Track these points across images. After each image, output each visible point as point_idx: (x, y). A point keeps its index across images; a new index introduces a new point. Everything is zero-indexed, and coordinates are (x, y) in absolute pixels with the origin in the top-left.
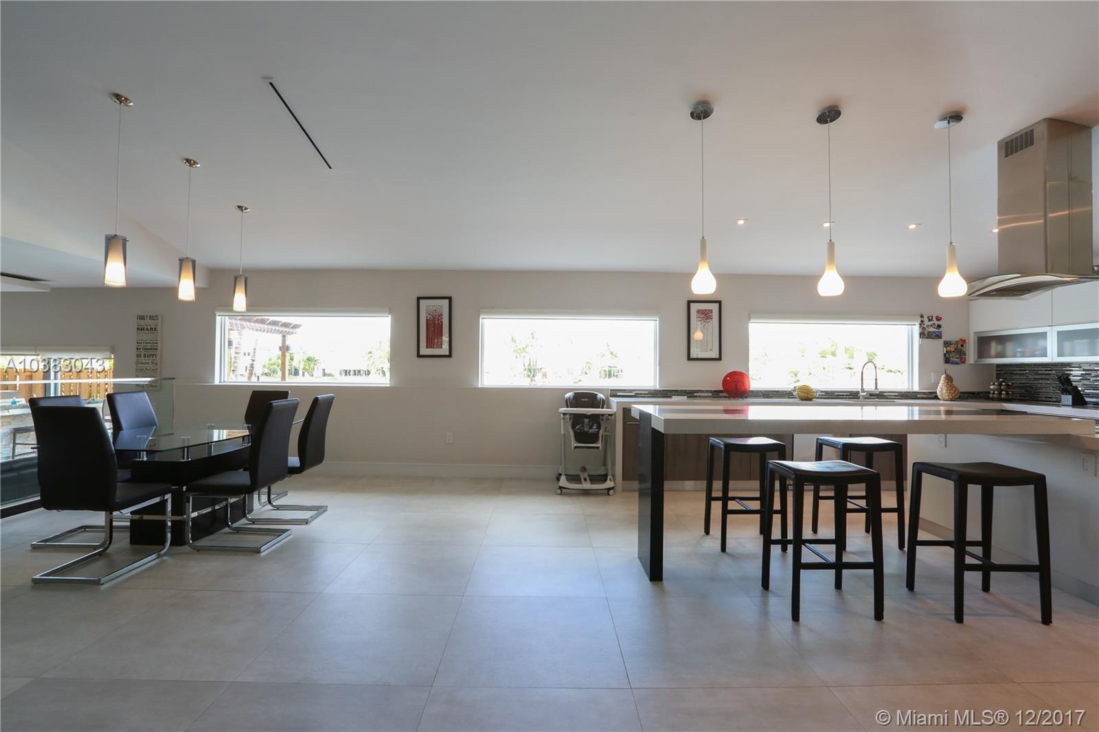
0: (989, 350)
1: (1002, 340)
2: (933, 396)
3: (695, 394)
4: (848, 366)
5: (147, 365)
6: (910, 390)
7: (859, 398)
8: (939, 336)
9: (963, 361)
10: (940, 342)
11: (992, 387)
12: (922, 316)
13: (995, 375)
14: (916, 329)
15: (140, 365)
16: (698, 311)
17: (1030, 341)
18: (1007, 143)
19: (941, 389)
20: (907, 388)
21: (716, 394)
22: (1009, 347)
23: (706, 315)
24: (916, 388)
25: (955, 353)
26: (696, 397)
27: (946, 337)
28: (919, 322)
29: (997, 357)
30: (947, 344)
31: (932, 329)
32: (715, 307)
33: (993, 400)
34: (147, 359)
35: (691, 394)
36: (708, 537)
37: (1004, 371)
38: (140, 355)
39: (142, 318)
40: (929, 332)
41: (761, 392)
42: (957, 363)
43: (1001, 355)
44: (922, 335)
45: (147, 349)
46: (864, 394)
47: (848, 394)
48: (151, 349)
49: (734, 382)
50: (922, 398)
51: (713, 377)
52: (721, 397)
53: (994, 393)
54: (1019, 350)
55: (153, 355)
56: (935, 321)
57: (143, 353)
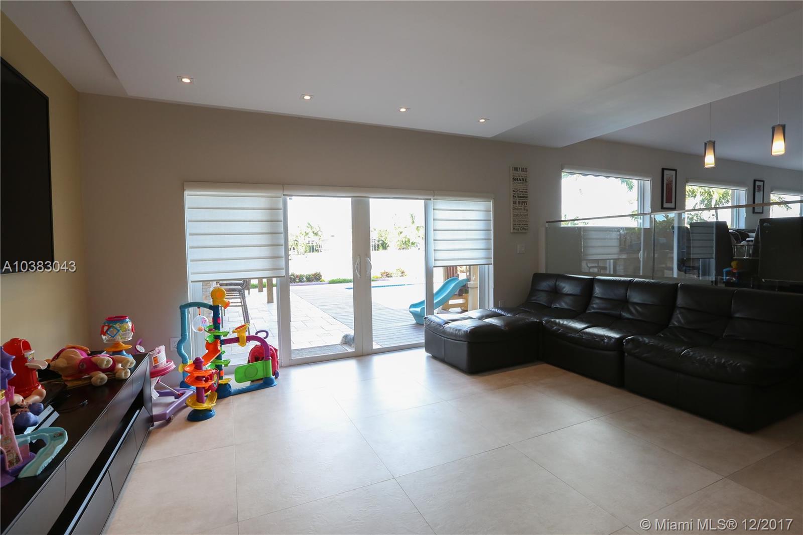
5: (520, 211)
15: (516, 211)
34: (520, 205)
38: (516, 202)
39: (516, 169)
45: (521, 197)
48: (523, 197)
55: (525, 202)
57: (517, 200)
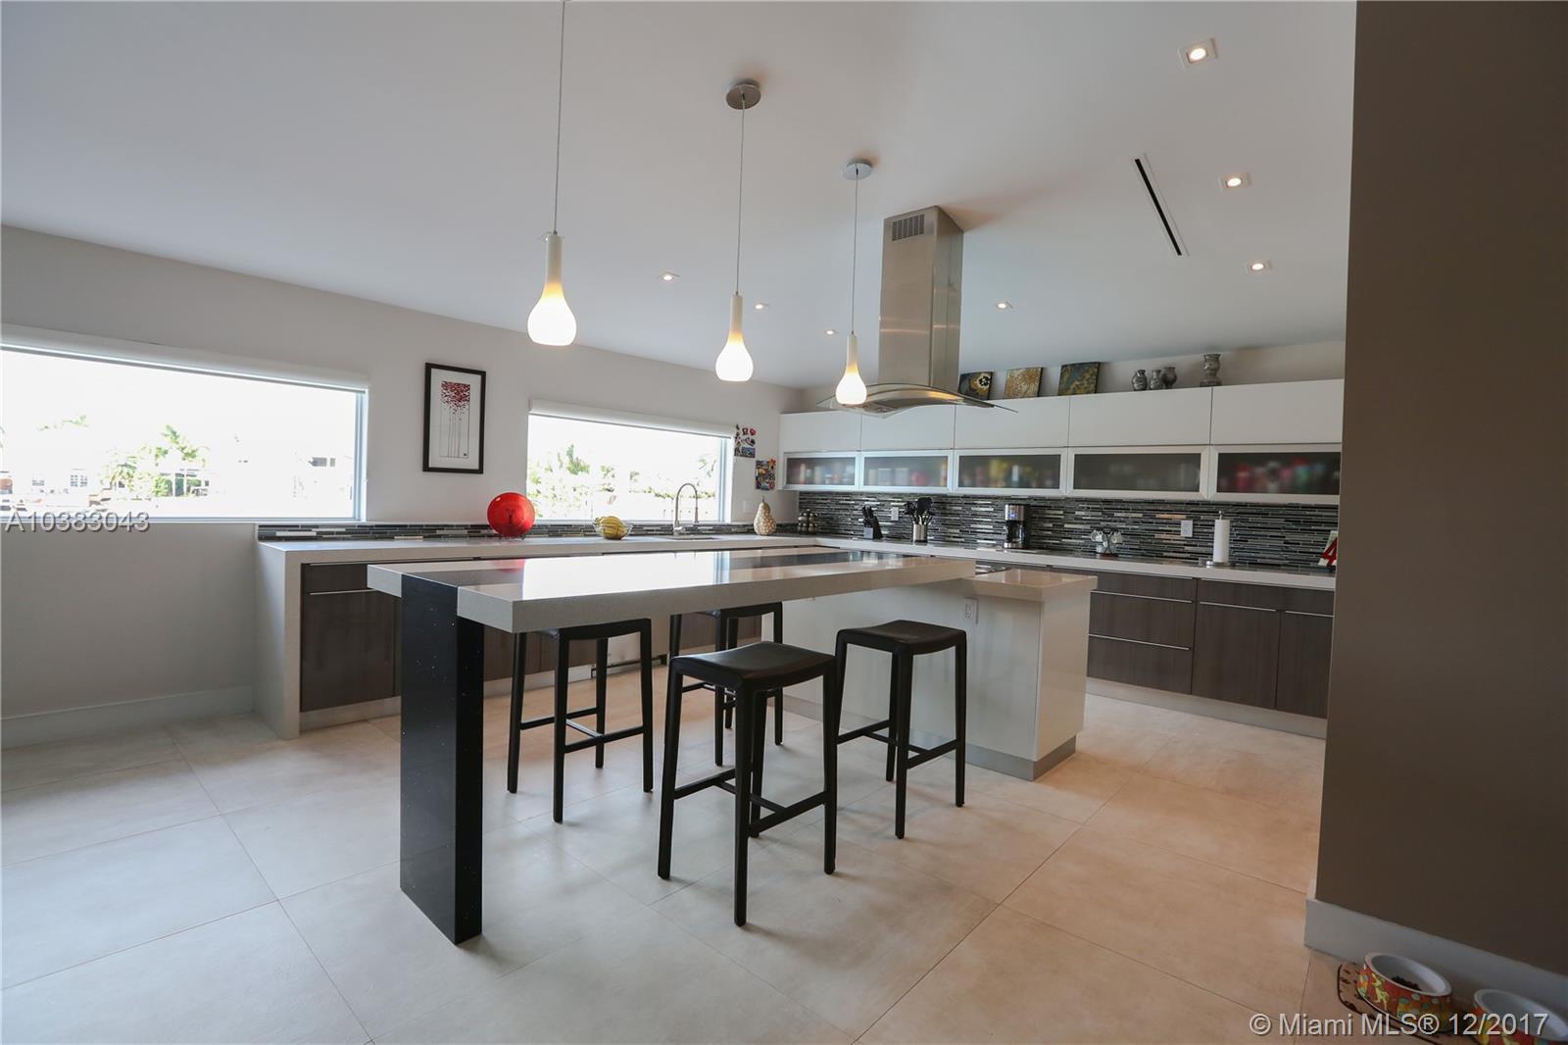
0: (799, 473)
1: (811, 463)
2: (749, 530)
3: (438, 532)
4: (606, 487)
6: (721, 523)
7: (672, 534)
8: (752, 455)
9: (772, 487)
10: (753, 462)
11: (800, 519)
12: (738, 428)
13: (798, 504)
14: (731, 444)
16: (446, 385)
17: (837, 466)
18: (895, 223)
19: (759, 521)
20: (717, 519)
21: (475, 532)
22: (818, 471)
23: (459, 394)
24: (728, 521)
25: (764, 478)
26: (439, 536)
27: (759, 456)
28: (733, 436)
29: (805, 483)
30: (759, 464)
31: (746, 446)
32: (474, 381)
33: (801, 533)
35: (430, 532)
36: (517, 797)
37: (807, 500)
40: (743, 448)
41: (546, 526)
42: (767, 489)
43: (810, 481)
44: (736, 450)
46: (680, 528)
47: (659, 528)
49: (507, 510)
50: (736, 533)
51: (472, 501)
52: (483, 536)
53: (802, 526)
54: (828, 476)
56: (749, 436)
